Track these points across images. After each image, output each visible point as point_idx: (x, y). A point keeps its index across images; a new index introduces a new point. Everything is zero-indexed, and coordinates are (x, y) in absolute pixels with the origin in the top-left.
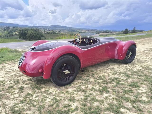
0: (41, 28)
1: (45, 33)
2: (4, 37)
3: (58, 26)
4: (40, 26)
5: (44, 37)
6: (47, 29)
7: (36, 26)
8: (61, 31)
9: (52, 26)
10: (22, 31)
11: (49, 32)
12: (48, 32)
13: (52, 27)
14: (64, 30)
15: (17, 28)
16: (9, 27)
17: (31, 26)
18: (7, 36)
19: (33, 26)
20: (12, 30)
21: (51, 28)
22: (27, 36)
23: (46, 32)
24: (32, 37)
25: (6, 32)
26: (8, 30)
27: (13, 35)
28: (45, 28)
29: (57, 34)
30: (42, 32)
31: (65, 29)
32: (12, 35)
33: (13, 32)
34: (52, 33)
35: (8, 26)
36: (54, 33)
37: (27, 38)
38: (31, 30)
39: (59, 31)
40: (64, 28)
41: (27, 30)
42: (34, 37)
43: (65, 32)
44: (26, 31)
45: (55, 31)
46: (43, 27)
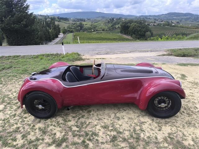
0: (151, 18)
1: (154, 26)
2: (107, 31)
3: (178, 13)
4: (149, 16)
5: (150, 31)
6: (159, 19)
7: (145, 16)
8: (180, 21)
9: (168, 14)
10: (124, 24)
11: (161, 24)
12: (159, 24)
13: (168, 16)
14: (186, 20)
15: (121, 20)
16: (113, 19)
17: (138, 16)
18: (110, 30)
19: (141, 15)
20: (116, 22)
21: (165, 18)
22: (129, 29)
23: (155, 24)
24: (135, 31)
25: (110, 25)
26: (112, 23)
27: (116, 28)
28: (156, 18)
29: (173, 26)
30: (150, 24)
31: (190, 18)
32: (114, 28)
33: (116, 25)
34: (166, 25)
35: (113, 17)
36: (168, 25)
37: (129, 33)
38: (135, 22)
39: (178, 22)
40: (188, 17)
41: (131, 22)
42: (138, 31)
43: (188, 23)
44: (129, 24)
45: (170, 22)
46: (155, 16)
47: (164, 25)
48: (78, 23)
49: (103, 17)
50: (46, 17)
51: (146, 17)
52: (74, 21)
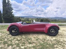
0: (50, 18)
8: (59, 19)
10: (41, 20)
12: (52, 20)
21: (54, 18)
29: (57, 21)
38: (45, 19)
44: (43, 20)
47: (54, 20)
48: (27, 19)
49: (35, 18)
50: (17, 17)
51: (48, 18)
52: (26, 18)
